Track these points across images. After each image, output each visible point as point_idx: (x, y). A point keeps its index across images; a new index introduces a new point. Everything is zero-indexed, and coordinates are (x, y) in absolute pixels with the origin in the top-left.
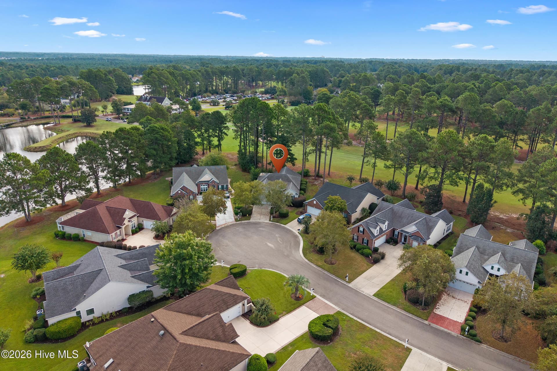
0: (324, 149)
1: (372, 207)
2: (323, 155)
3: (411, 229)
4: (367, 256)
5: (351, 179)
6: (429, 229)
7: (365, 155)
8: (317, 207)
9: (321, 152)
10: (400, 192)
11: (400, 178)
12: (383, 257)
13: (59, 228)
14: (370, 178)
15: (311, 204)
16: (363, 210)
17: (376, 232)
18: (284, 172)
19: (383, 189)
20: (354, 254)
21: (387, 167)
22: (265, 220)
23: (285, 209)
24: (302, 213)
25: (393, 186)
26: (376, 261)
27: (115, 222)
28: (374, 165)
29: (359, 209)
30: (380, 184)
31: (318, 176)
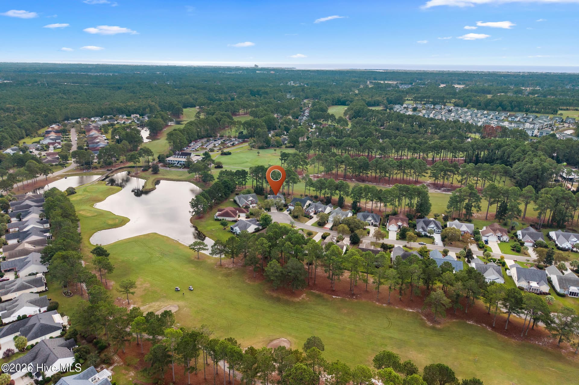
0: (290, 184)
1: (310, 204)
2: (290, 187)
3: (320, 210)
4: (308, 218)
5: (301, 195)
6: (325, 209)
7: (306, 186)
8: (292, 206)
9: (289, 185)
10: (319, 199)
11: (318, 194)
12: (313, 217)
13: (215, 218)
14: (308, 194)
15: (290, 205)
16: (307, 206)
17: (311, 211)
18: (278, 195)
19: (313, 198)
20: (305, 218)
21: (314, 191)
22: (276, 211)
23: (282, 207)
24: (287, 208)
25: (316, 197)
26: (311, 219)
27: (235, 214)
28: (309, 190)
29: (305, 206)
30: (312, 197)
31: (289, 195)
